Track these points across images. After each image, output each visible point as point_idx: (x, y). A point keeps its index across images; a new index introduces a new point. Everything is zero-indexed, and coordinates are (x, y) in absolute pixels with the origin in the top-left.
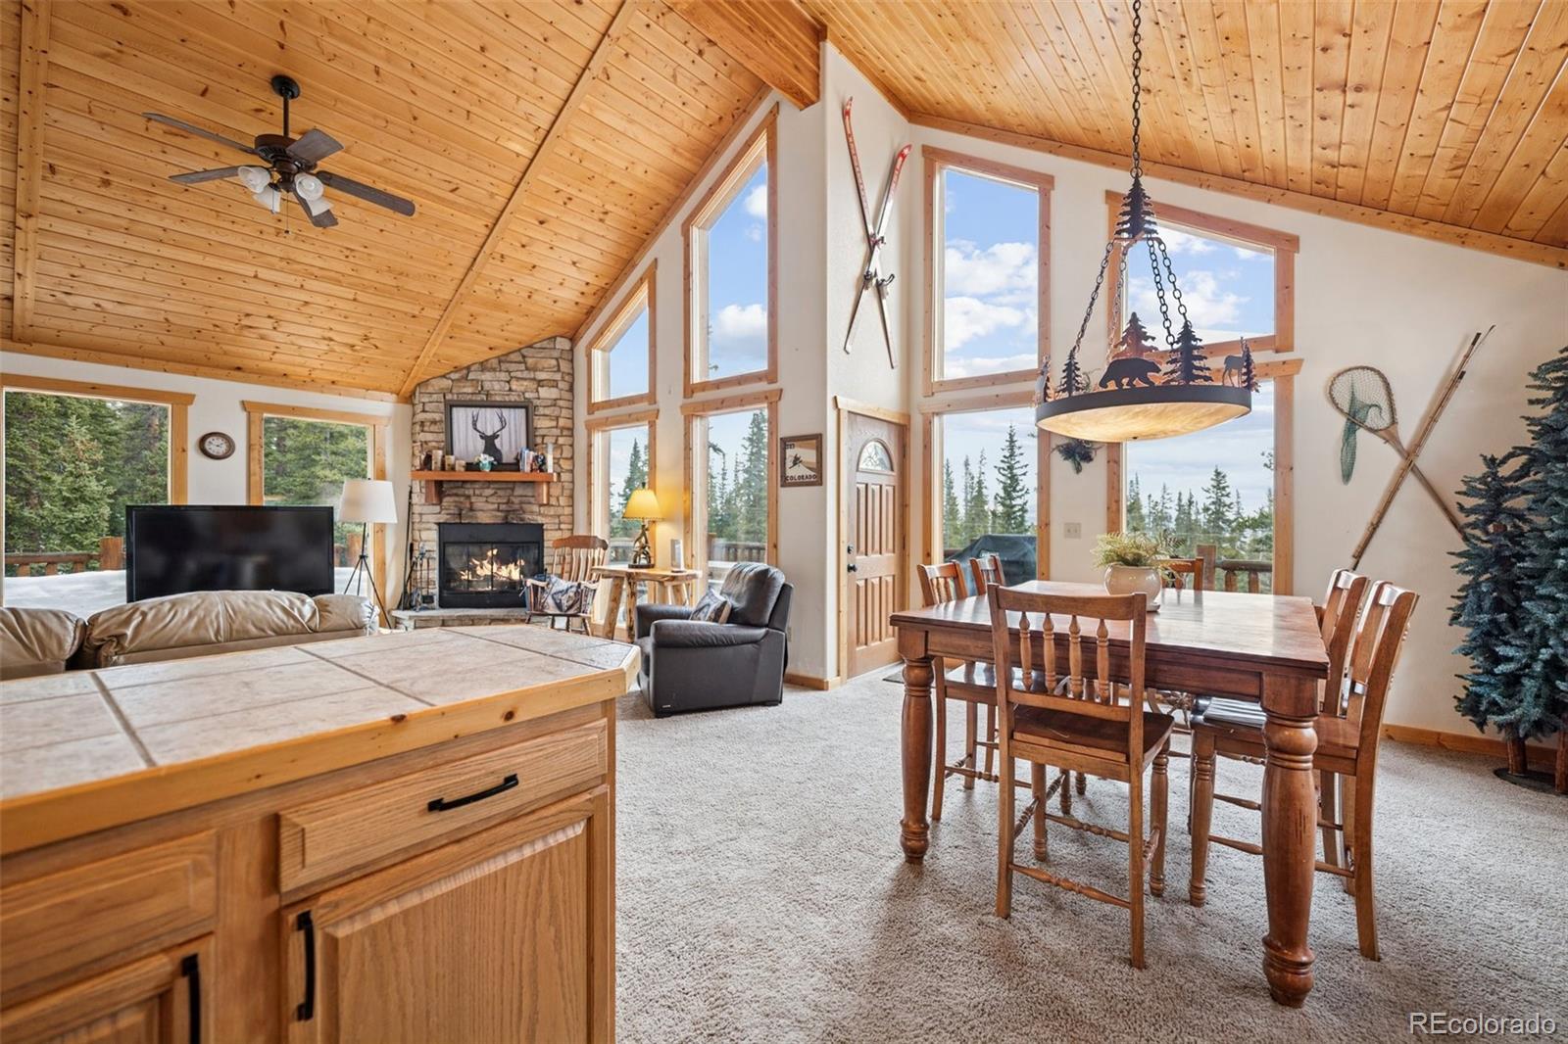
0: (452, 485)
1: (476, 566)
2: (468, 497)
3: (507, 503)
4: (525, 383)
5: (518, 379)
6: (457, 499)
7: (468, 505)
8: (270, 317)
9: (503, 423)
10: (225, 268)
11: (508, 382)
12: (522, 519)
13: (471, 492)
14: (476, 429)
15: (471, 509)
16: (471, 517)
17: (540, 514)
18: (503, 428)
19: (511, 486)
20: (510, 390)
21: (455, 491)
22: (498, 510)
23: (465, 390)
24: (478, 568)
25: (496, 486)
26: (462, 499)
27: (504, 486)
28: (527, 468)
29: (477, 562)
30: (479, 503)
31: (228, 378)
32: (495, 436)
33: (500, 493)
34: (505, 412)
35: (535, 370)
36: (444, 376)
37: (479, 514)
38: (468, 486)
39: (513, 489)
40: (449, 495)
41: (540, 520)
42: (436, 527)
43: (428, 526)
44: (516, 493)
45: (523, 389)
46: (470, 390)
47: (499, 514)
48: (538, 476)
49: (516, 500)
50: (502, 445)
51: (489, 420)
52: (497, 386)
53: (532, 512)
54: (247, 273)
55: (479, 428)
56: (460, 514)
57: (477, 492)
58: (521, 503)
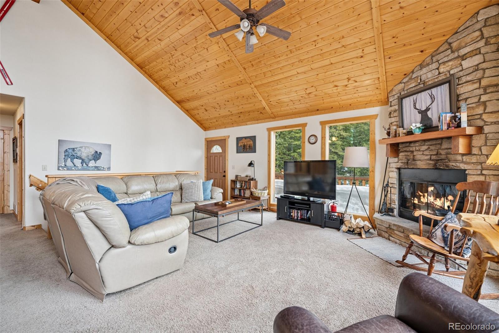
0: (404, 145)
1: (421, 196)
2: (412, 152)
3: (437, 154)
4: (450, 63)
5: (444, 63)
6: (406, 153)
7: (412, 157)
8: (312, 87)
9: (433, 98)
10: (289, 75)
11: (438, 69)
12: (447, 166)
13: (414, 149)
14: (415, 108)
15: (414, 160)
16: (413, 164)
17: (463, 162)
18: (433, 102)
19: (439, 142)
20: (439, 73)
21: (405, 149)
22: (430, 159)
23: (411, 86)
24: (422, 197)
25: (429, 143)
26: (409, 154)
27: (434, 142)
28: (445, 127)
29: (421, 194)
30: (418, 155)
31: (316, 114)
32: (428, 109)
33: (432, 148)
34: (434, 91)
35: (459, 49)
36: (401, 83)
37: (418, 162)
38: (412, 145)
39: (441, 144)
40: (402, 152)
41: (462, 166)
42: (396, 170)
43: (392, 169)
44: (443, 147)
45: (448, 69)
46: (413, 85)
47: (431, 162)
48: (453, 132)
49: (443, 152)
50: (432, 114)
51: (423, 99)
52: (429, 75)
53: (456, 161)
54: (294, 74)
55: (417, 107)
56: (407, 163)
57: (417, 148)
58: (447, 154)
